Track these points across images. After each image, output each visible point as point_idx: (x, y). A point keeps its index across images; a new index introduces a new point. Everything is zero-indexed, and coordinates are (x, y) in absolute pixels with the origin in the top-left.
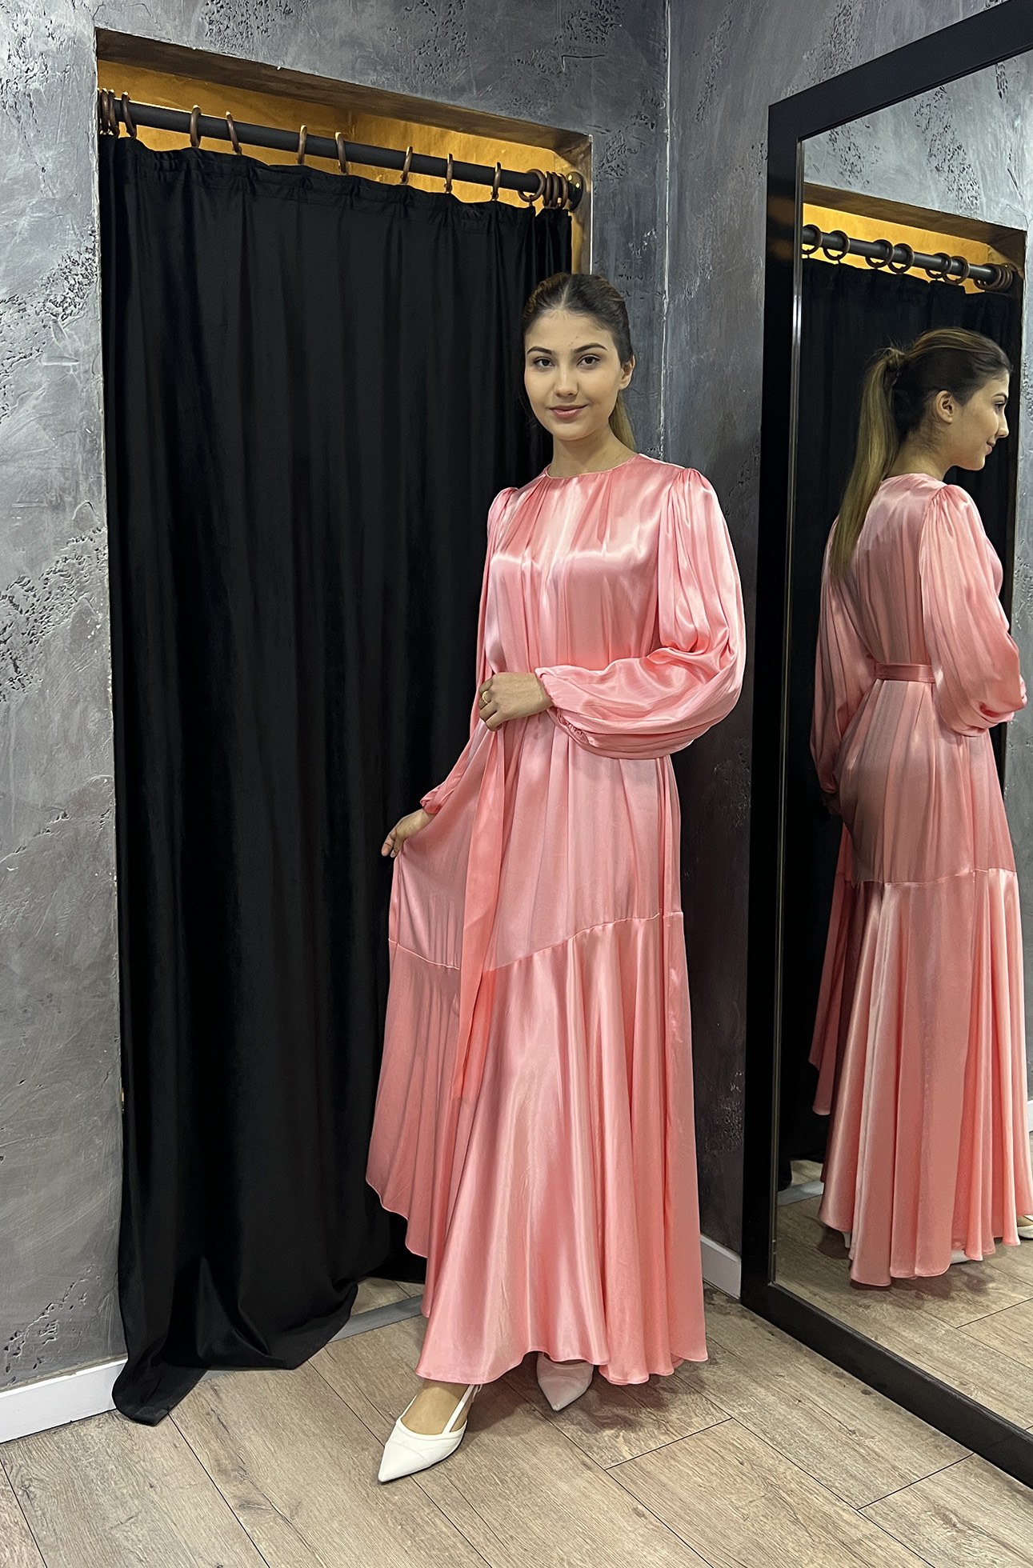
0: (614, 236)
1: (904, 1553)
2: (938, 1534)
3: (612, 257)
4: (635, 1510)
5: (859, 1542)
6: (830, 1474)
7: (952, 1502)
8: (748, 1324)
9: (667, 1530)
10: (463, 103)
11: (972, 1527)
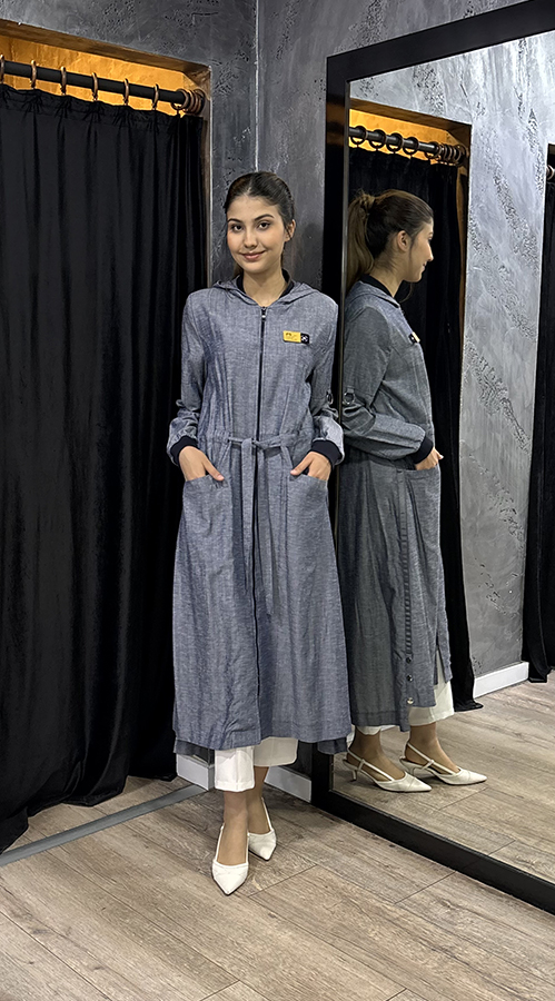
0: (224, 132)
1: (423, 922)
2: (442, 912)
3: (224, 146)
4: (270, 915)
5: (398, 919)
6: (377, 888)
7: (447, 896)
8: (318, 816)
9: (289, 923)
10: (132, 47)
11: (458, 907)
